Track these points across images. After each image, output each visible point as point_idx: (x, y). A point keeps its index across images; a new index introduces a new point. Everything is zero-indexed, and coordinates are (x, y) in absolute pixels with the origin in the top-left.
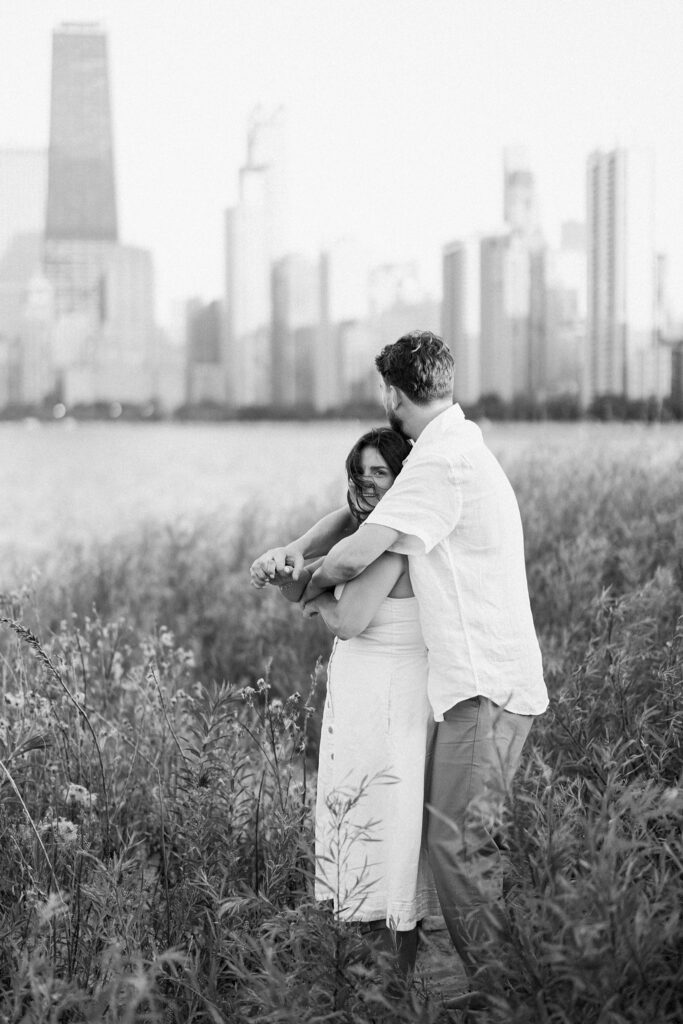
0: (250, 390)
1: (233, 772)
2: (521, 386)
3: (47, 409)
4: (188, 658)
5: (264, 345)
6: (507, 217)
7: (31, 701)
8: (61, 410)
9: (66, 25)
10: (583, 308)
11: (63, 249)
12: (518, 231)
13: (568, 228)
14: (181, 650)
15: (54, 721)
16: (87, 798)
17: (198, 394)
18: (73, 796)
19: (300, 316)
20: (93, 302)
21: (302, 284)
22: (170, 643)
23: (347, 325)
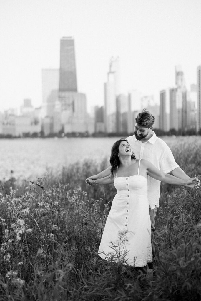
0: (111, 129)
1: (94, 222)
2: (180, 126)
3: (60, 134)
4: (85, 194)
5: (114, 117)
6: (176, 83)
7: (44, 204)
8: (63, 135)
9: (63, 37)
10: (197, 107)
11: (63, 94)
12: (179, 87)
13: (192, 86)
14: (84, 192)
15: (50, 209)
16: (58, 228)
17: (98, 129)
18: (54, 228)
19: (124, 110)
20: (71, 107)
21: (124, 102)
22: (80, 190)
23: (136, 112)
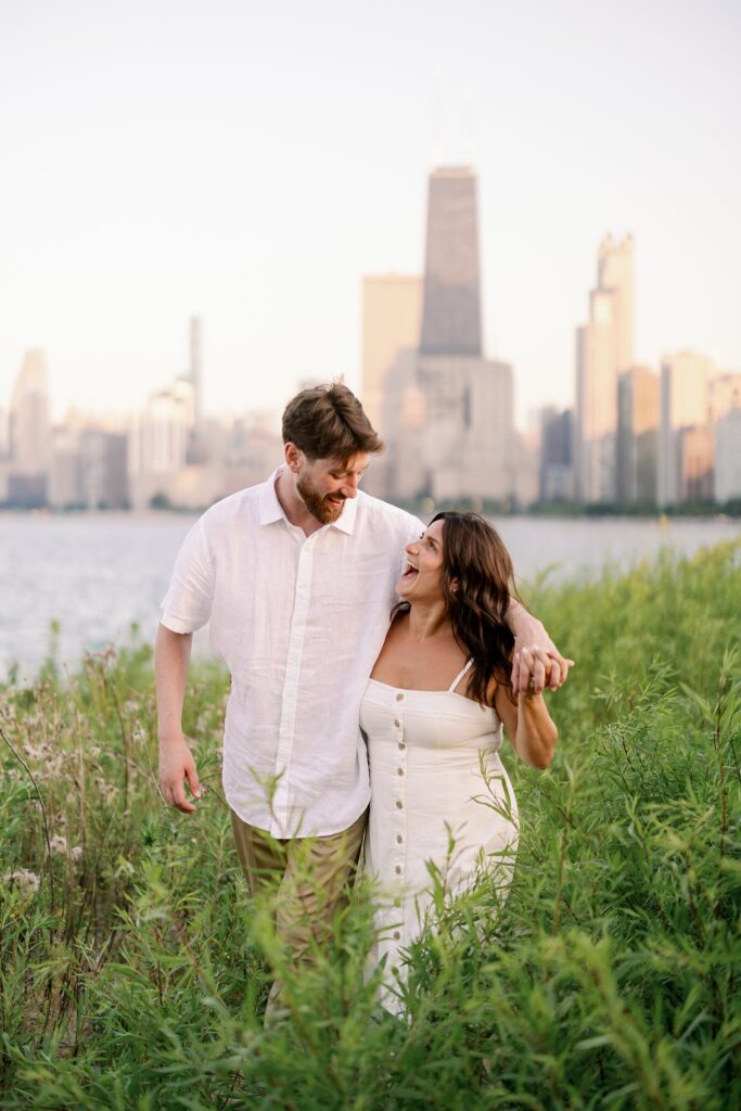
0: (596, 489)
3: (419, 502)
5: (610, 449)
9: (441, 170)
11: (434, 364)
17: (551, 488)
23: (687, 430)
